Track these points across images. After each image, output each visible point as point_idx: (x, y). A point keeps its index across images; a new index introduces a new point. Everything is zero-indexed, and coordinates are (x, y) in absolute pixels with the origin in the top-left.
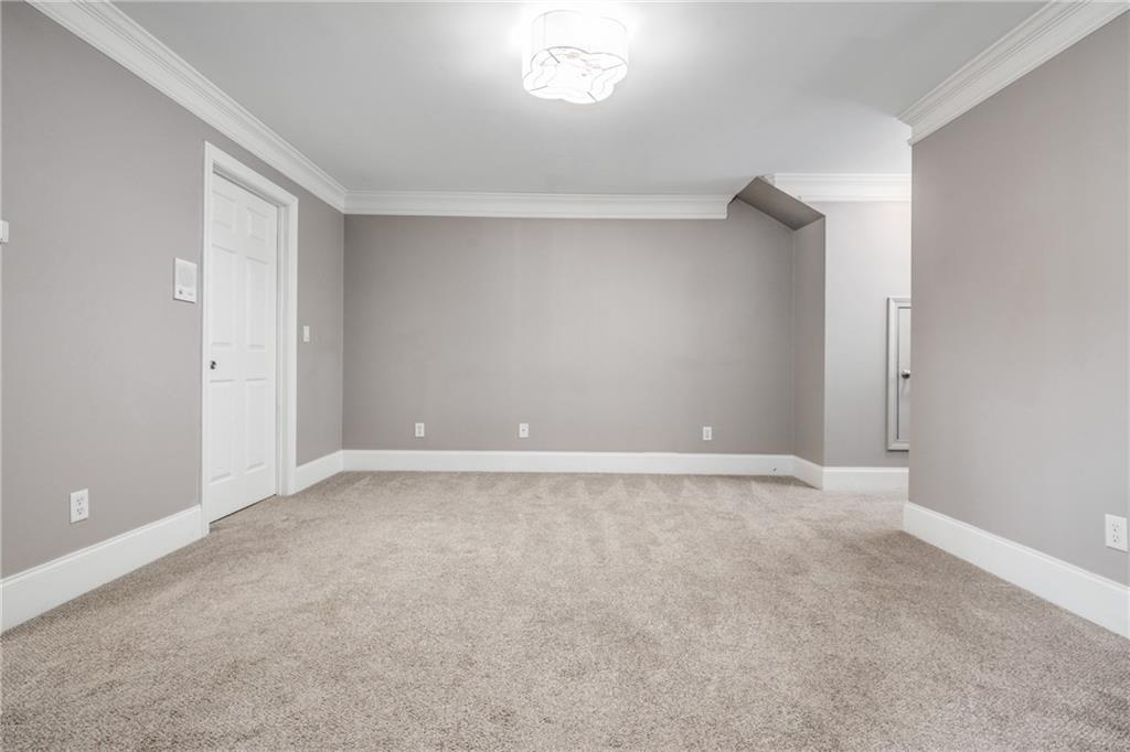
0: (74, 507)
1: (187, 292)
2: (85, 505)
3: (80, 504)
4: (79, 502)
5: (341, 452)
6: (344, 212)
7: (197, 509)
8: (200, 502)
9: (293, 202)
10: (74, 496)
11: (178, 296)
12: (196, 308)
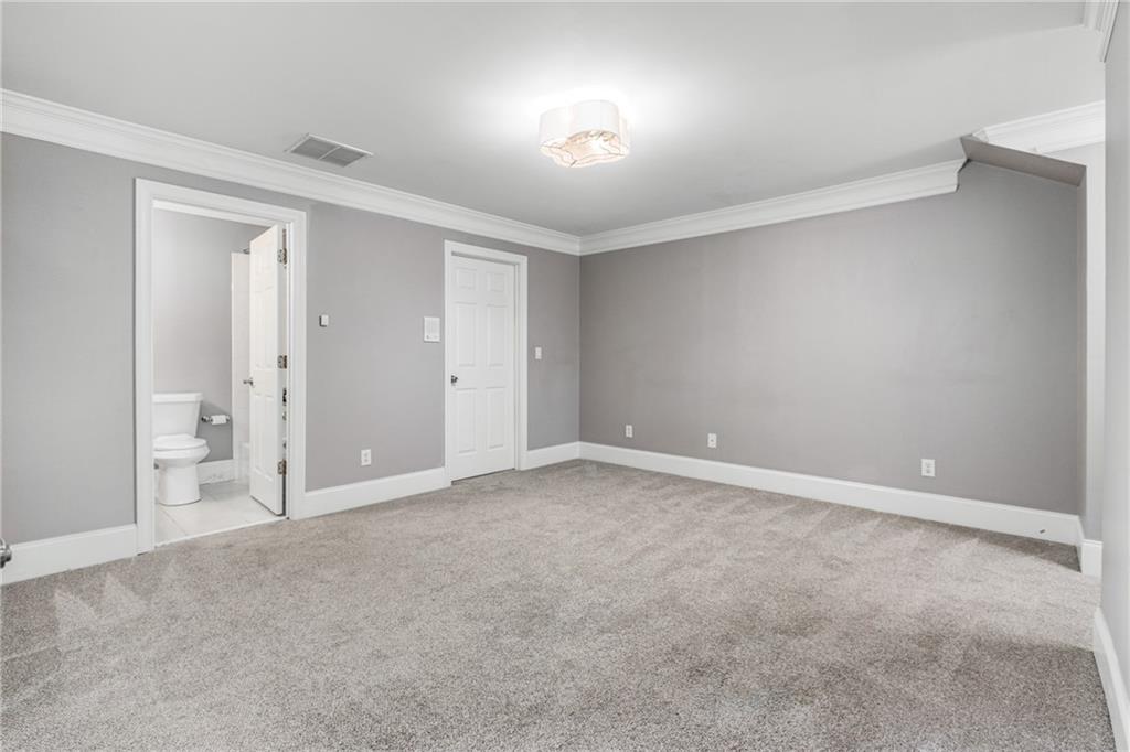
0: (363, 458)
1: (432, 335)
2: (369, 458)
3: (366, 457)
4: (366, 455)
5: (578, 443)
6: (578, 254)
7: (442, 469)
8: (443, 465)
9: (523, 260)
10: (363, 452)
11: (426, 339)
12: (440, 344)
